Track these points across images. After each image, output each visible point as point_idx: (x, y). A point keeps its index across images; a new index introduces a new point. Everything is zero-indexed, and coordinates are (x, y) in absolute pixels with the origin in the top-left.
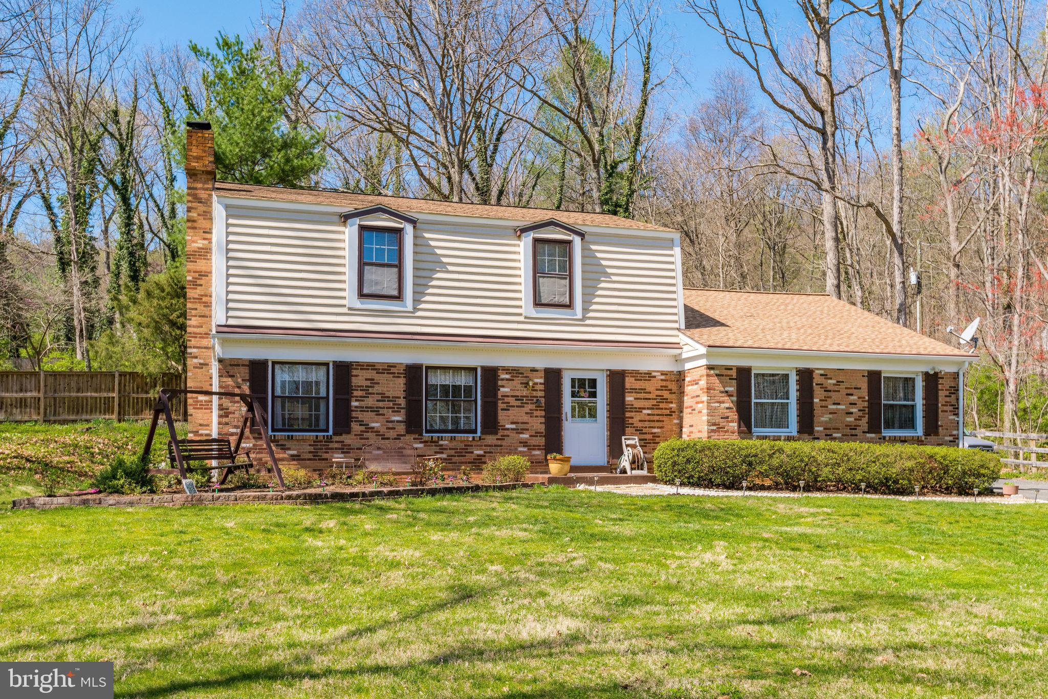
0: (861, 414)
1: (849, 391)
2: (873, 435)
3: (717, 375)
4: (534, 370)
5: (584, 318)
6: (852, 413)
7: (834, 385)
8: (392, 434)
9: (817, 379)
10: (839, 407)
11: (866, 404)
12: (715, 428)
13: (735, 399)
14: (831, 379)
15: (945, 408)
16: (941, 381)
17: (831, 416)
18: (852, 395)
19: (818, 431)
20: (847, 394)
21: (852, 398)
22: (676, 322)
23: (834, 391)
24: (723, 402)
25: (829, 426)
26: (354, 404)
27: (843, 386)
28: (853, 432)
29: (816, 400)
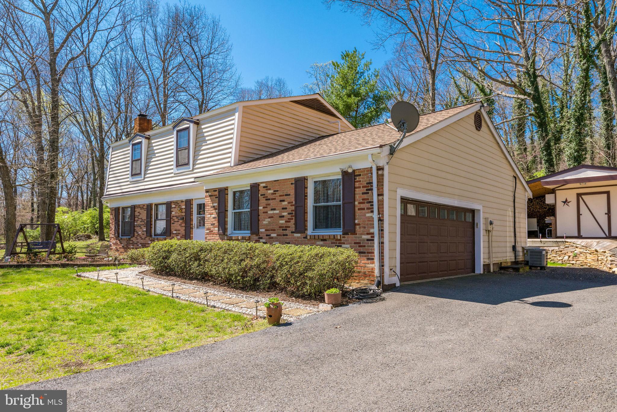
0: (289, 216)
1: (282, 198)
2: (299, 235)
3: (210, 196)
4: (182, 202)
5: (193, 170)
6: (283, 216)
7: (273, 194)
8: (143, 237)
9: (262, 191)
10: (275, 212)
11: (293, 208)
12: (208, 231)
13: (217, 211)
14: (270, 189)
15: (362, 206)
16: (358, 179)
17: (269, 220)
18: (284, 201)
19: (262, 232)
20: (281, 201)
21: (284, 203)
22: (229, 162)
23: (273, 199)
24: (212, 214)
25: (269, 228)
26: (136, 224)
27: (278, 194)
28: (285, 232)
29: (261, 208)
